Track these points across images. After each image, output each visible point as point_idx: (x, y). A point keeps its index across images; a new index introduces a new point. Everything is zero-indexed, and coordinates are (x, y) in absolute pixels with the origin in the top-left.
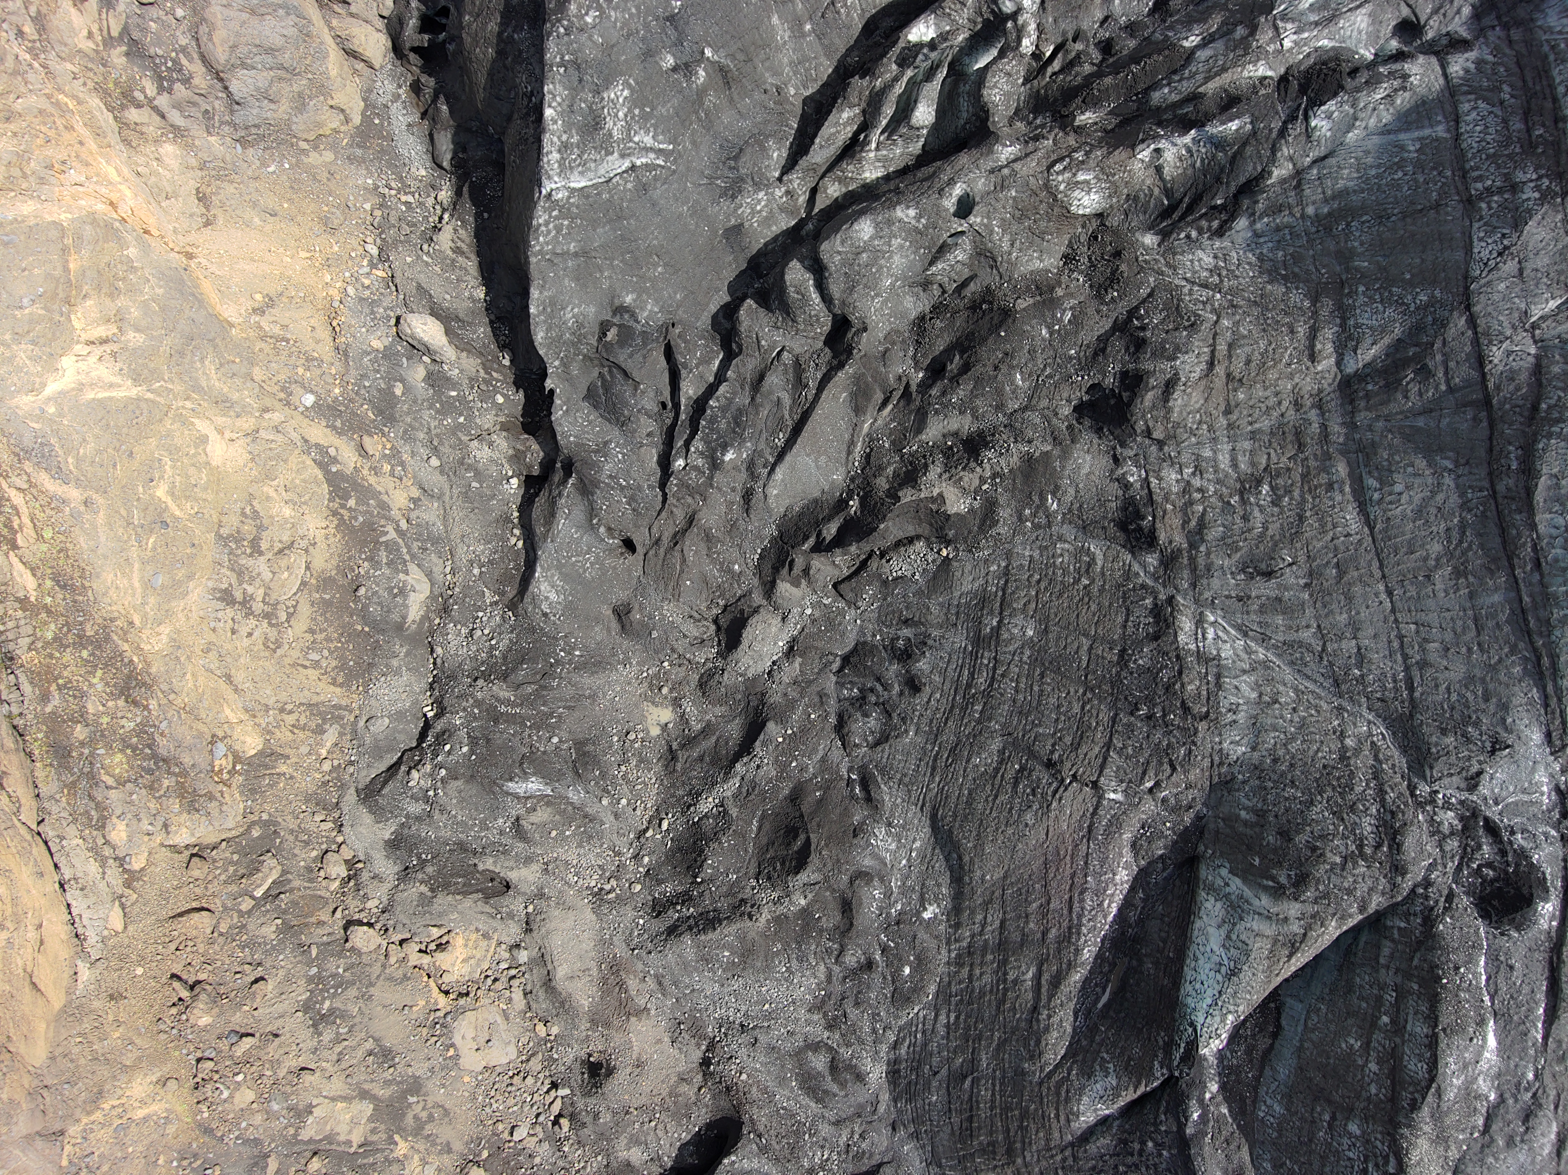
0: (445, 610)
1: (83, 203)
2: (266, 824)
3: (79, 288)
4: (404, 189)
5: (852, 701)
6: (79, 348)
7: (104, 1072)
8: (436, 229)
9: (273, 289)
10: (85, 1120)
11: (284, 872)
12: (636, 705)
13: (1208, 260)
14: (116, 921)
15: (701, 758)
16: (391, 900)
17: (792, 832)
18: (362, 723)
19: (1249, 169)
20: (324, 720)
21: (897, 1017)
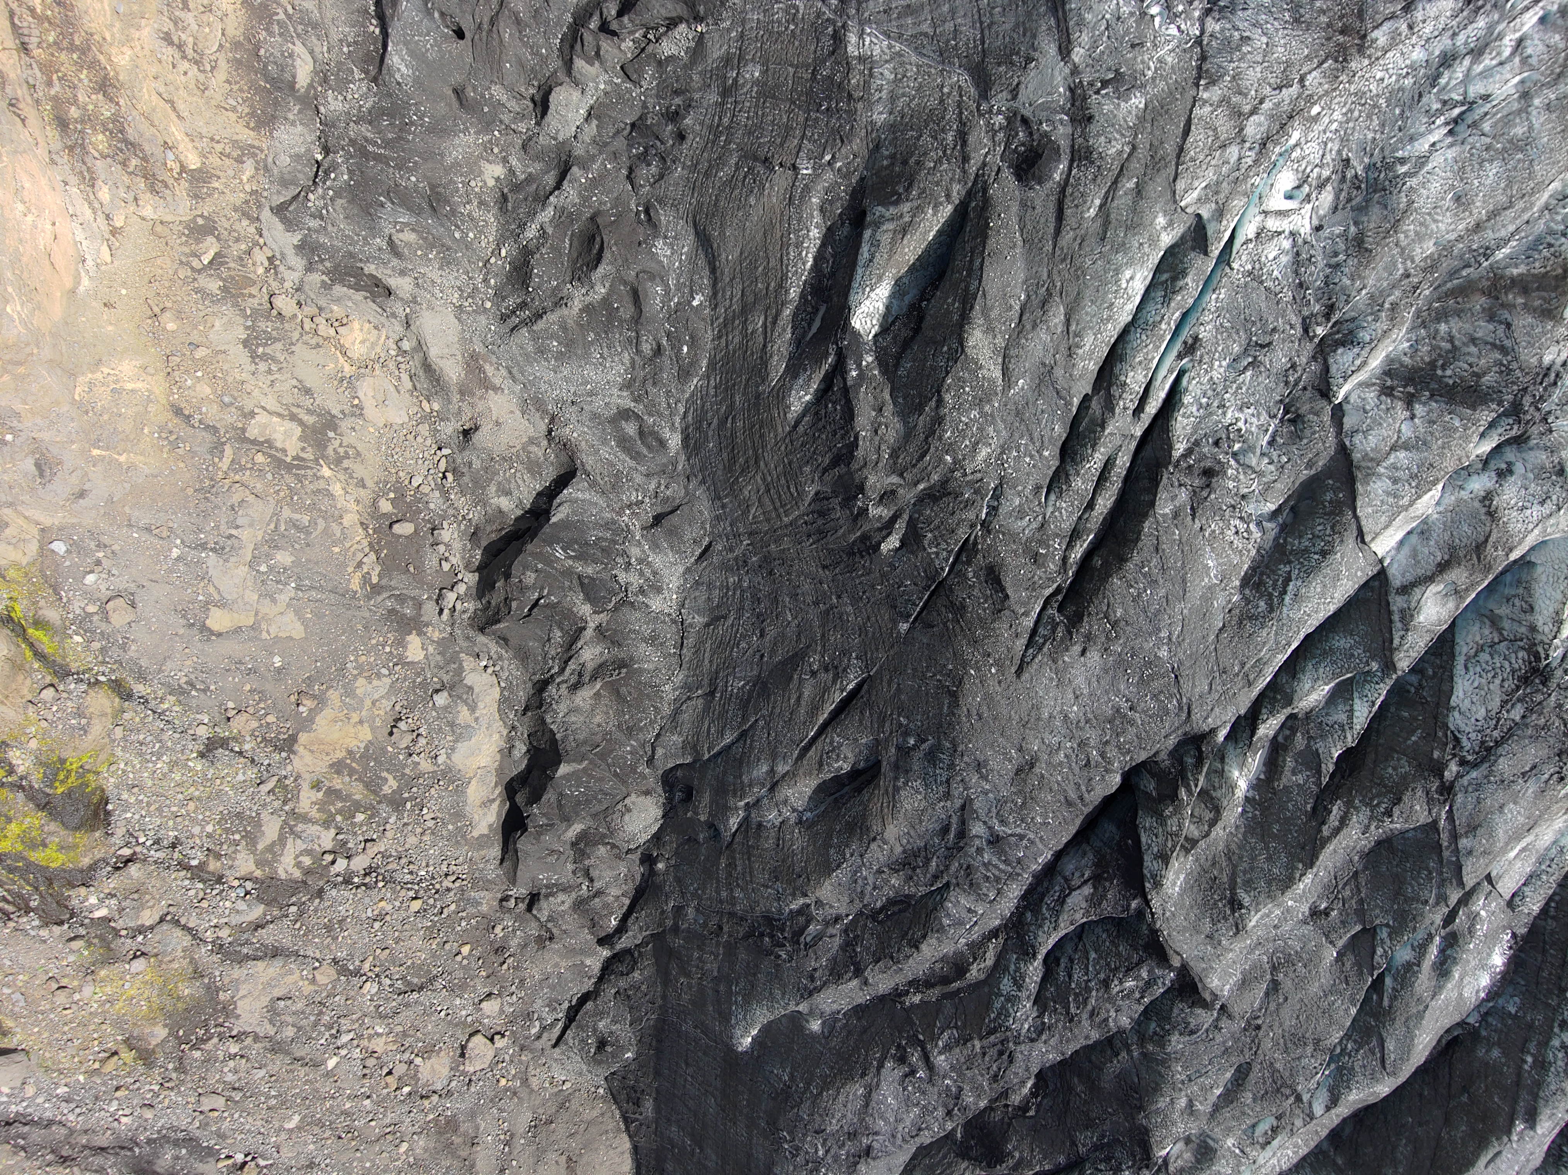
0: (325, 81)
2: (207, 219)
5: (639, 156)
7: (101, 348)
10: (90, 376)
12: (475, 163)
14: (106, 256)
15: (526, 199)
16: (302, 282)
17: (592, 240)
18: (270, 160)
20: (243, 154)
21: (684, 391)
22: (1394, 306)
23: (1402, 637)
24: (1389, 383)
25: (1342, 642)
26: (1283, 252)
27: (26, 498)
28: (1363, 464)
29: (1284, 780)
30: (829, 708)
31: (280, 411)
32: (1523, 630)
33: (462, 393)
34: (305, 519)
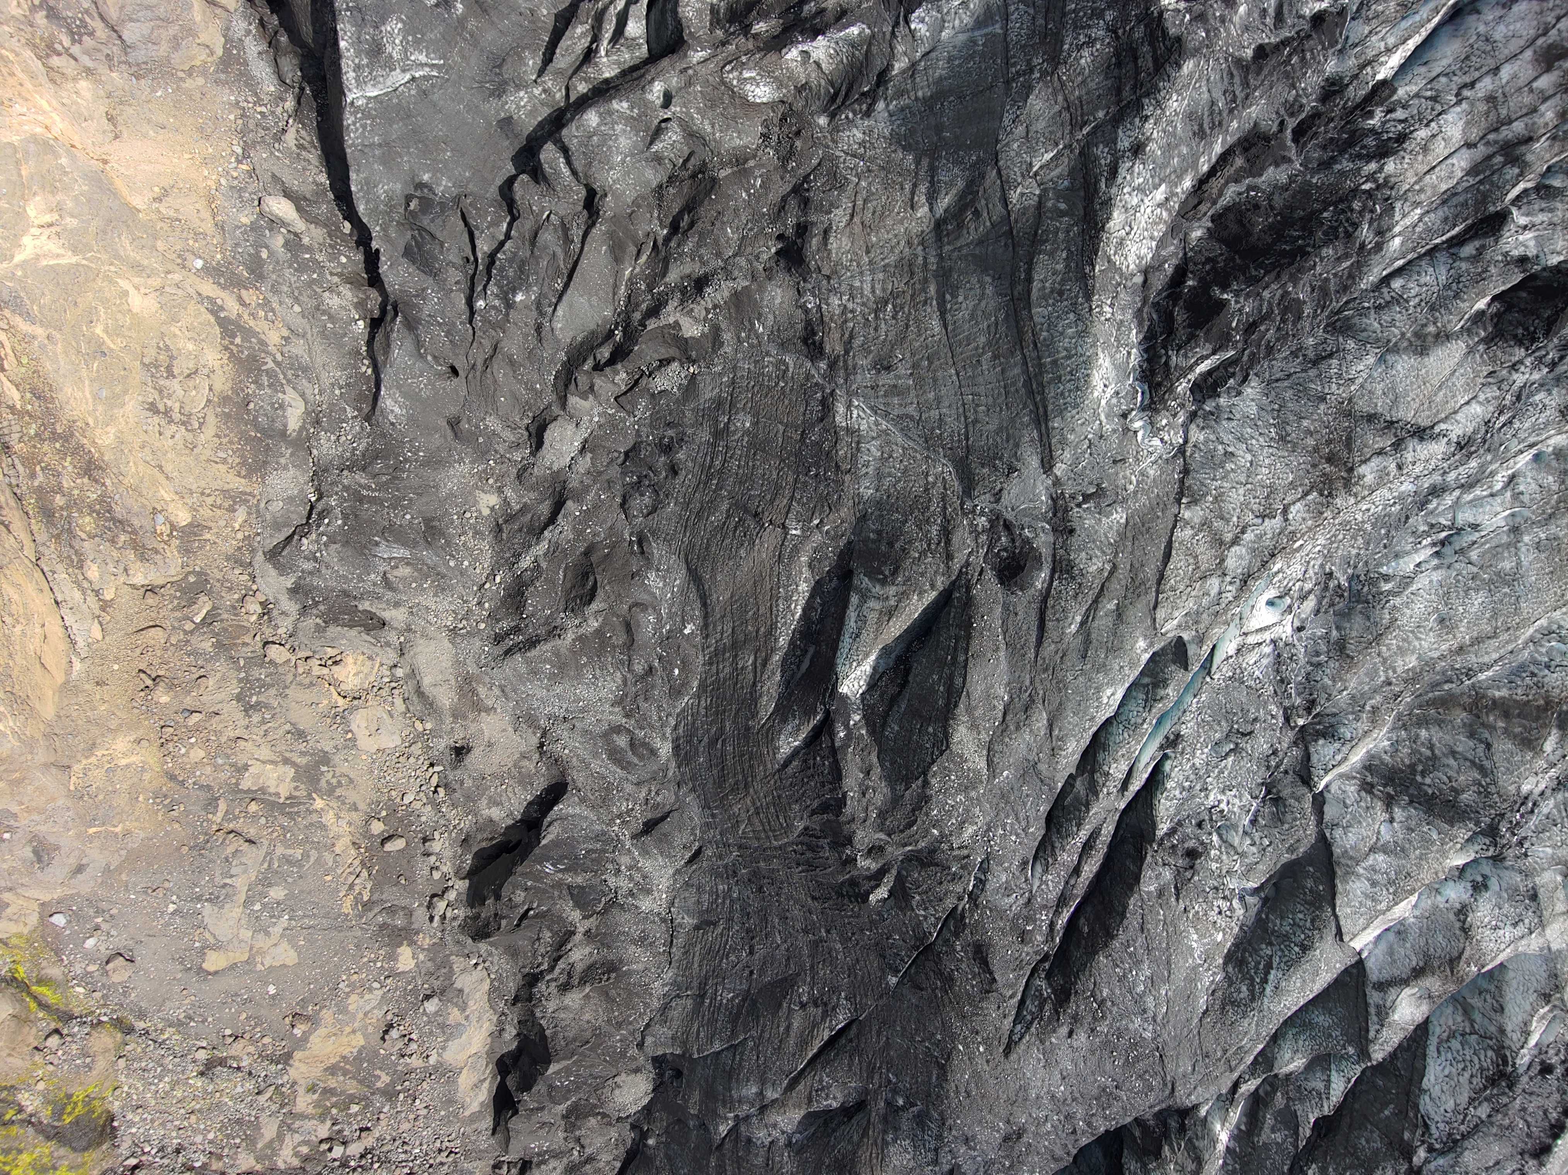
0: (317, 422)
1: (26, 128)
2: (199, 574)
3: (30, 188)
4: (259, 102)
5: (632, 485)
6: (34, 231)
7: (95, 731)
8: (284, 131)
9: (166, 182)
10: (84, 762)
11: (214, 608)
12: (470, 493)
13: (859, 135)
14: (97, 633)
15: (520, 530)
16: (295, 627)
17: (585, 576)
18: (262, 505)
19: (878, 64)
20: (235, 503)
21: (675, 707)
22: (1375, 710)
23: (1377, 1031)
24: (1369, 779)
25: (1322, 1018)
26: (1263, 656)
27: (25, 880)
28: (1343, 861)
29: (1264, 1137)
30: (817, 1045)
31: (274, 758)
32: (1493, 1029)
33: (455, 716)
34: (298, 853)
